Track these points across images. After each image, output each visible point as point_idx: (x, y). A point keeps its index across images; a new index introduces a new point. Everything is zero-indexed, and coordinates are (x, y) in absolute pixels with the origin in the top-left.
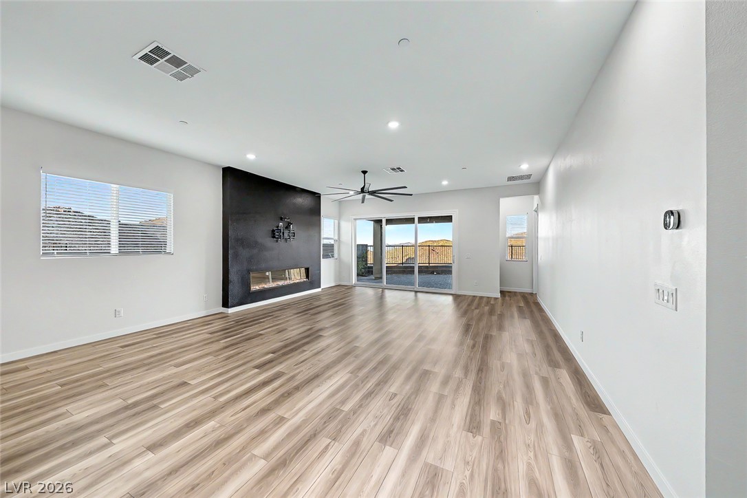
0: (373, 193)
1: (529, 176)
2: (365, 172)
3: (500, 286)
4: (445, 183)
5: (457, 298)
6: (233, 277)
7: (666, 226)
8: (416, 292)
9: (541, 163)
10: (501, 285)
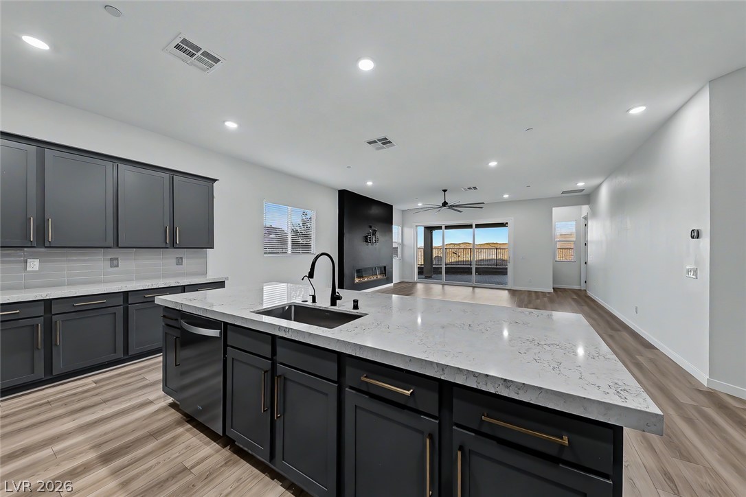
0: (451, 207)
1: (582, 191)
2: (445, 191)
3: (553, 284)
4: (506, 196)
5: (513, 292)
6: (346, 271)
7: (693, 237)
8: (474, 287)
9: (594, 182)
10: (554, 282)
